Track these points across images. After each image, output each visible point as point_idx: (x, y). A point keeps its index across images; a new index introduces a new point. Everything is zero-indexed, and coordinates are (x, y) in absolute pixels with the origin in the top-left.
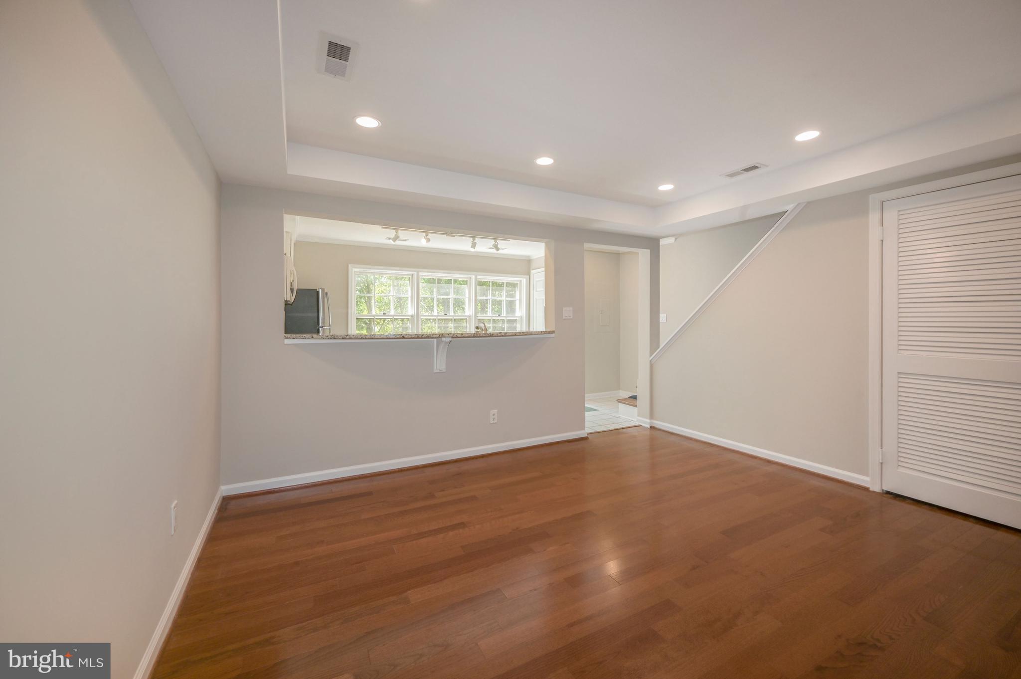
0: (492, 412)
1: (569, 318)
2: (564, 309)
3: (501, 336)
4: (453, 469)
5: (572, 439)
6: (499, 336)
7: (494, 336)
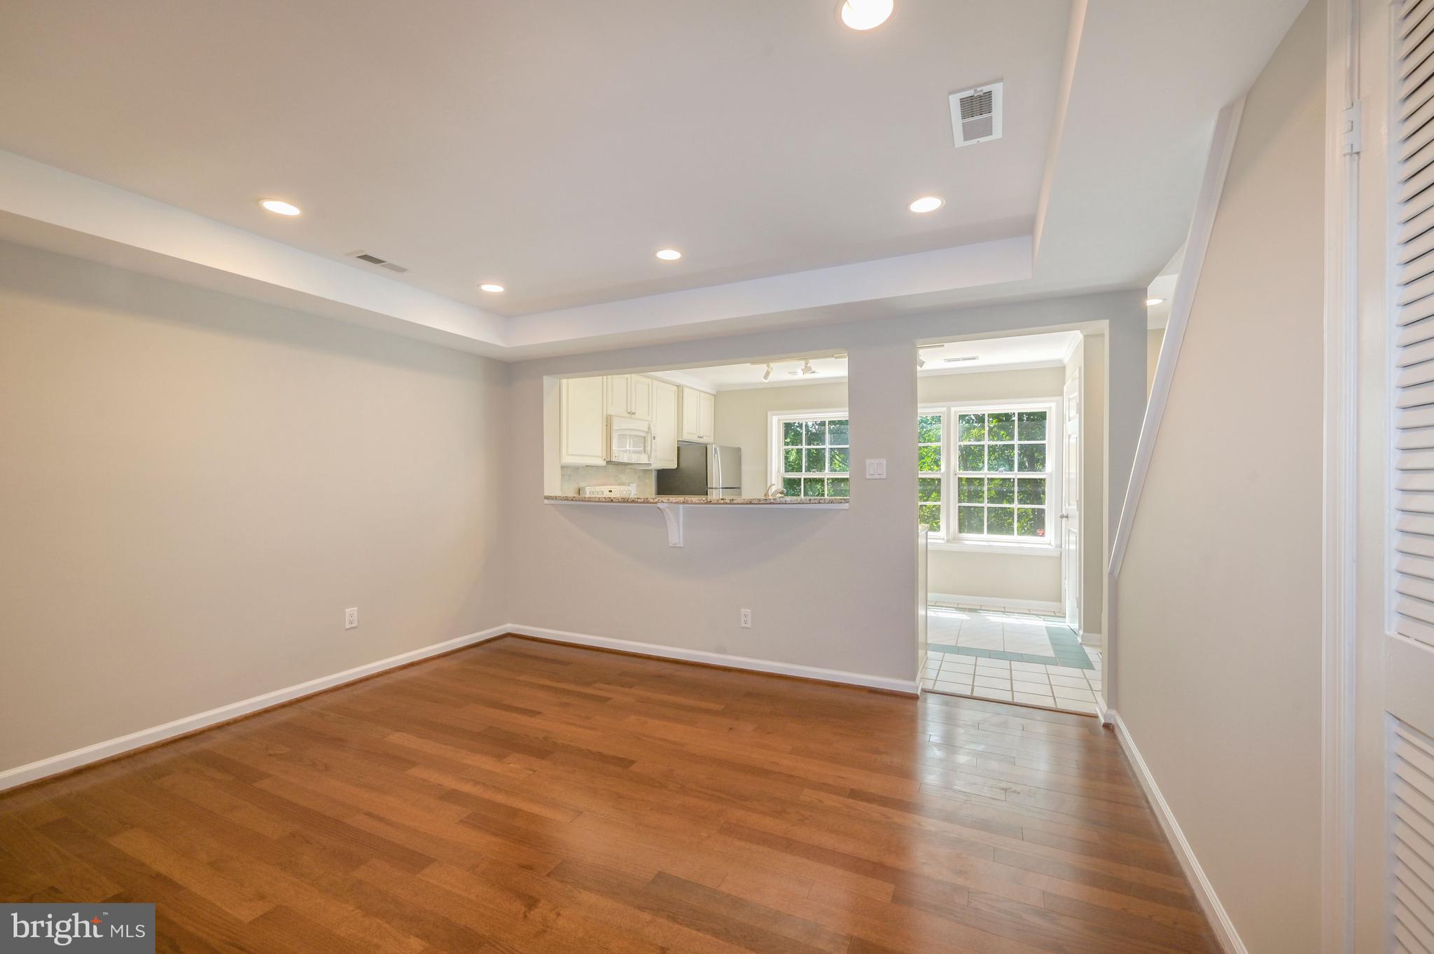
0: (744, 611)
1: (878, 477)
2: (868, 461)
3: (724, 504)
4: (652, 667)
5: (891, 691)
6: (721, 504)
7: (712, 504)
